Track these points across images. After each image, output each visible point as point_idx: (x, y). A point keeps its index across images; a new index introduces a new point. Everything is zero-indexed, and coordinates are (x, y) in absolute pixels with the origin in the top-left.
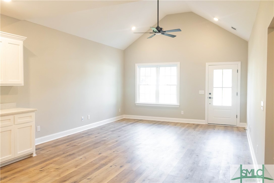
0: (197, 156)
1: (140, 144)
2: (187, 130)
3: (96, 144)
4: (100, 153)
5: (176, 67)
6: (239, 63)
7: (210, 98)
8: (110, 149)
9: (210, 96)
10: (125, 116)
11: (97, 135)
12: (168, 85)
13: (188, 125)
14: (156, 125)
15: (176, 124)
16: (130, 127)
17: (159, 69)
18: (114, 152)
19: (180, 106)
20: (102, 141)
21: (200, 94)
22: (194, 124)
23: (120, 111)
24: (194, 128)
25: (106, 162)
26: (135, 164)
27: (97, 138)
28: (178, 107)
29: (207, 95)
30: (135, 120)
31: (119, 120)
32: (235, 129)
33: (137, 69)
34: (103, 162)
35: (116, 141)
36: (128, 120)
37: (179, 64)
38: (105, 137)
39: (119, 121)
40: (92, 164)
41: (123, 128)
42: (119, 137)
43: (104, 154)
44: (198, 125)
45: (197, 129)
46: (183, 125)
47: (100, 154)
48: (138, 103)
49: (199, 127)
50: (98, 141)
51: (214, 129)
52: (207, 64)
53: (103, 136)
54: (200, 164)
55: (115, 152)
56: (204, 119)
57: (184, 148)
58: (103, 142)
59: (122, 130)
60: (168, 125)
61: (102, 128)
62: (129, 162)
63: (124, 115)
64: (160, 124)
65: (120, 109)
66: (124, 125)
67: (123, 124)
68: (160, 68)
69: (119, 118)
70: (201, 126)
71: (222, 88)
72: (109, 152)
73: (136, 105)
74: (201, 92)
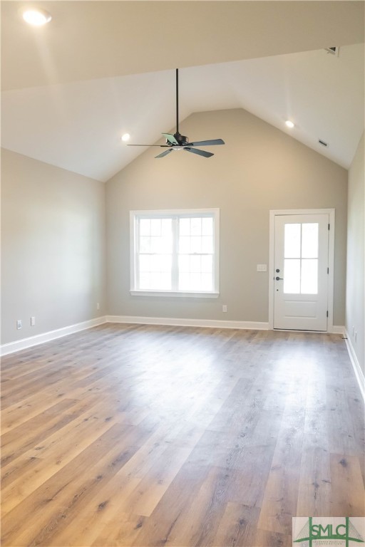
0: (259, 390)
1: (145, 372)
2: (235, 343)
3: (51, 377)
4: (61, 393)
5: (211, 219)
6: (332, 212)
7: (278, 279)
8: (82, 384)
9: (277, 275)
10: (108, 319)
11: (51, 358)
12: (195, 254)
13: (236, 332)
14: (174, 335)
15: (212, 331)
16: (120, 339)
17: (179, 222)
18: (90, 390)
19: (220, 295)
20: (64, 368)
21: (258, 270)
22: (247, 331)
23: (98, 308)
24: (249, 339)
25: (74, 412)
26: (136, 412)
27: (51, 363)
28: (217, 297)
29: (272, 274)
30: (129, 325)
31: (96, 327)
32: (325, 338)
33: (134, 221)
34: (68, 412)
35: (95, 368)
36: (115, 327)
37: (217, 211)
38: (69, 361)
39: (97, 329)
40: (45, 418)
41: (106, 342)
42: (99, 359)
43: (69, 396)
44: (255, 333)
45: (253, 341)
46: (226, 332)
47: (60, 395)
48: (135, 290)
49: (257, 336)
50: (56, 370)
51: (287, 340)
52: (272, 213)
53: (65, 359)
54: (266, 406)
55: (93, 391)
56: (267, 321)
57: (231, 376)
58: (66, 371)
59: (105, 346)
60: (198, 333)
61: (61, 343)
62: (123, 410)
63: (106, 316)
64: (181, 332)
65: (98, 304)
66: (108, 336)
67: (105, 335)
68: (180, 220)
69: (97, 321)
70: (262, 333)
71: (301, 259)
72: (80, 391)
73: (133, 294)
74: (261, 267)
